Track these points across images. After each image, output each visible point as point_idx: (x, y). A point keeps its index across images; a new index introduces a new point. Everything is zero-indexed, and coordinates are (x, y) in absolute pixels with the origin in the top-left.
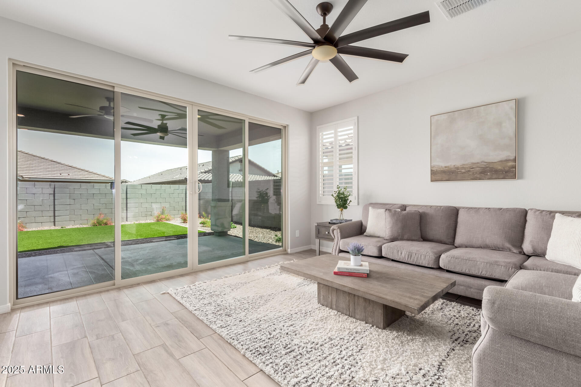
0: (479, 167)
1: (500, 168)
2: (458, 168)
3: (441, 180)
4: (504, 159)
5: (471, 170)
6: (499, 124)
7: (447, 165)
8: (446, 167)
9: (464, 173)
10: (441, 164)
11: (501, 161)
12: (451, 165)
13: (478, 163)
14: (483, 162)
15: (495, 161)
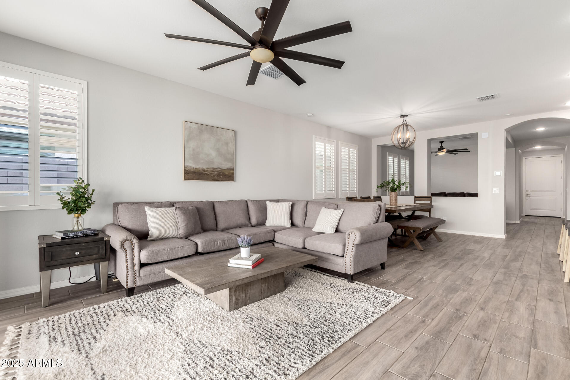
0: (217, 172)
1: (227, 173)
2: (204, 171)
3: (193, 179)
4: (229, 168)
5: (213, 173)
6: (227, 144)
7: (197, 167)
8: (196, 168)
9: (208, 175)
10: (193, 165)
11: (228, 169)
12: (200, 168)
13: (216, 168)
14: (219, 168)
15: (225, 169)
